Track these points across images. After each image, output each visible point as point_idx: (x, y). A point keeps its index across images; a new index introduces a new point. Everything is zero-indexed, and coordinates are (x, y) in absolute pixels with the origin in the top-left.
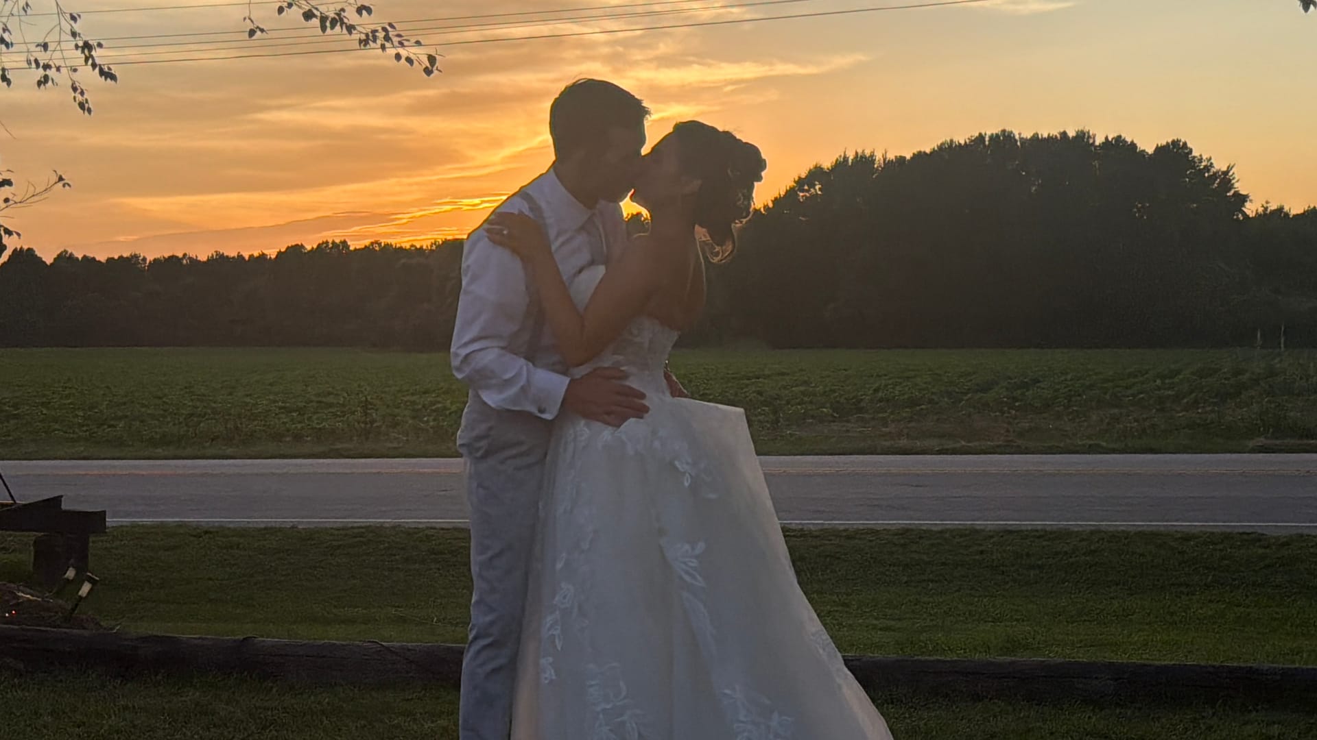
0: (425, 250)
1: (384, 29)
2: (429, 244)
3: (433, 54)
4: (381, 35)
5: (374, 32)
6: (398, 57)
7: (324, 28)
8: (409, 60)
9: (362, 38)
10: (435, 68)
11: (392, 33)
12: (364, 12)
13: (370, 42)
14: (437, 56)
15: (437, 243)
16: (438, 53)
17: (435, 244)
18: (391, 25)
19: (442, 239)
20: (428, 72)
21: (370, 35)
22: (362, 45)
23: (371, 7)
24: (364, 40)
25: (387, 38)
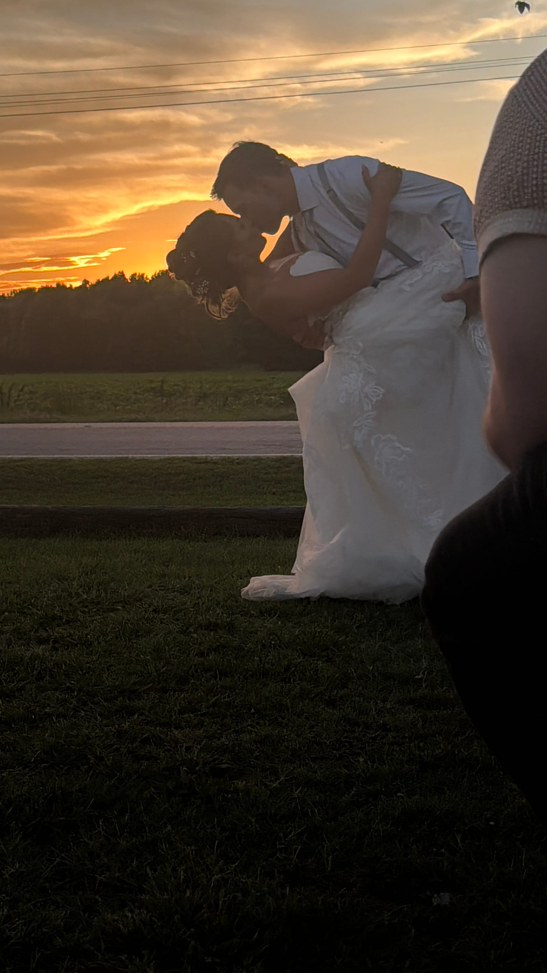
0: (6, 297)
2: (10, 292)
15: (16, 292)
17: (14, 293)
19: (19, 290)
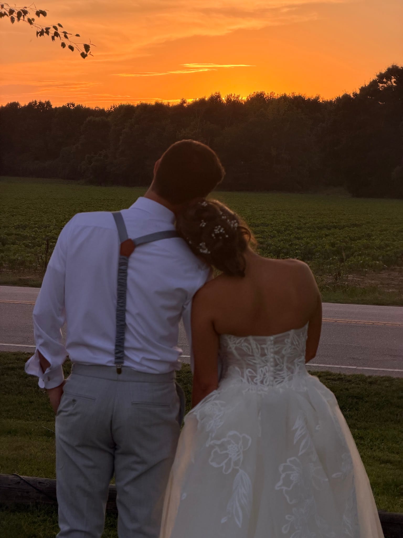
1: (55, 28)
3: (87, 44)
4: (52, 31)
5: (47, 29)
6: (63, 45)
7: (12, 19)
8: (71, 48)
9: (38, 31)
10: (89, 53)
11: (60, 30)
12: (41, 15)
13: (45, 34)
14: (90, 45)
16: (91, 43)
18: (60, 25)
20: (84, 56)
21: (45, 30)
22: (38, 35)
23: (46, 11)
24: (40, 32)
25: (56, 34)
